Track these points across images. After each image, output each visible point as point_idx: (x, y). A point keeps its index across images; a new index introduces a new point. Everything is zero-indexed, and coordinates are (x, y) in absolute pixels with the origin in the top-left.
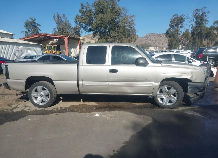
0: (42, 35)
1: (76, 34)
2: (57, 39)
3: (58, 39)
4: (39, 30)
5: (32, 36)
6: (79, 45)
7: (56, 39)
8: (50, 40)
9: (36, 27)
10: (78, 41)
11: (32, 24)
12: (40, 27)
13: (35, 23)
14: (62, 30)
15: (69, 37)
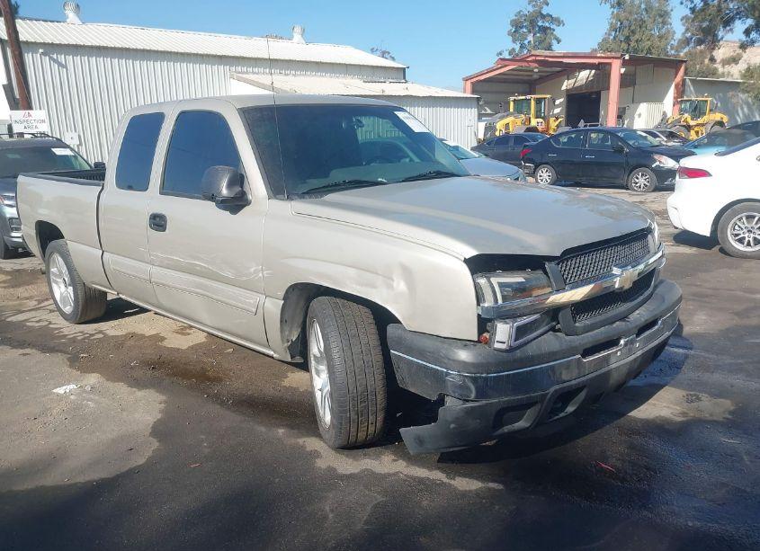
0: (530, 61)
1: (700, 42)
2: (591, 69)
3: (593, 71)
4: (554, 42)
5: (501, 68)
6: (677, 86)
7: (588, 71)
8: (566, 77)
9: (544, 30)
10: (674, 70)
11: (533, 22)
12: (558, 31)
13: (543, 17)
14: (626, 32)
15: (627, 57)
